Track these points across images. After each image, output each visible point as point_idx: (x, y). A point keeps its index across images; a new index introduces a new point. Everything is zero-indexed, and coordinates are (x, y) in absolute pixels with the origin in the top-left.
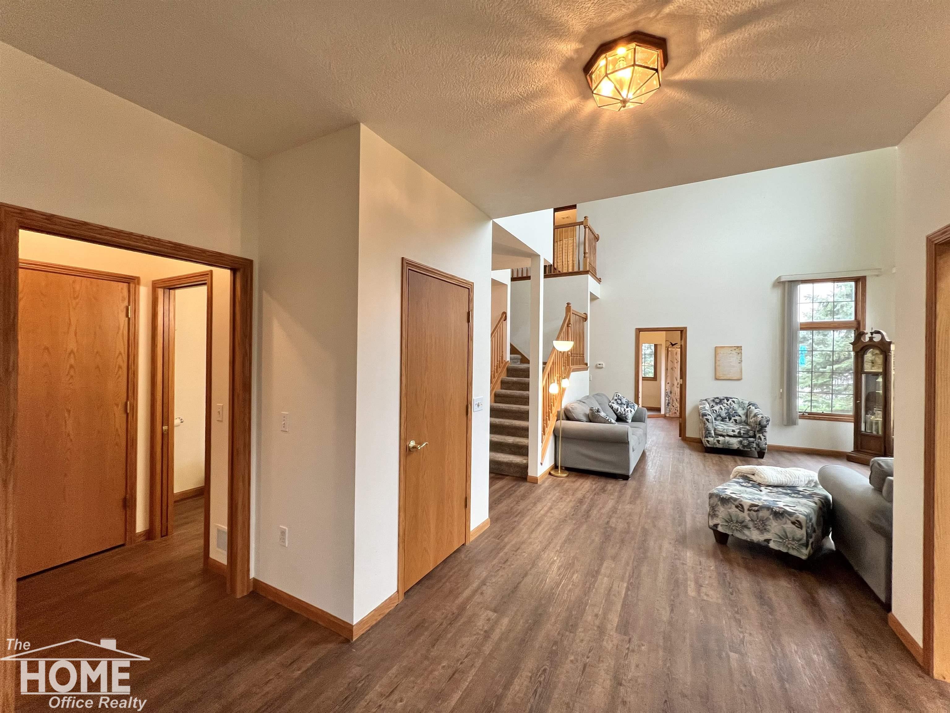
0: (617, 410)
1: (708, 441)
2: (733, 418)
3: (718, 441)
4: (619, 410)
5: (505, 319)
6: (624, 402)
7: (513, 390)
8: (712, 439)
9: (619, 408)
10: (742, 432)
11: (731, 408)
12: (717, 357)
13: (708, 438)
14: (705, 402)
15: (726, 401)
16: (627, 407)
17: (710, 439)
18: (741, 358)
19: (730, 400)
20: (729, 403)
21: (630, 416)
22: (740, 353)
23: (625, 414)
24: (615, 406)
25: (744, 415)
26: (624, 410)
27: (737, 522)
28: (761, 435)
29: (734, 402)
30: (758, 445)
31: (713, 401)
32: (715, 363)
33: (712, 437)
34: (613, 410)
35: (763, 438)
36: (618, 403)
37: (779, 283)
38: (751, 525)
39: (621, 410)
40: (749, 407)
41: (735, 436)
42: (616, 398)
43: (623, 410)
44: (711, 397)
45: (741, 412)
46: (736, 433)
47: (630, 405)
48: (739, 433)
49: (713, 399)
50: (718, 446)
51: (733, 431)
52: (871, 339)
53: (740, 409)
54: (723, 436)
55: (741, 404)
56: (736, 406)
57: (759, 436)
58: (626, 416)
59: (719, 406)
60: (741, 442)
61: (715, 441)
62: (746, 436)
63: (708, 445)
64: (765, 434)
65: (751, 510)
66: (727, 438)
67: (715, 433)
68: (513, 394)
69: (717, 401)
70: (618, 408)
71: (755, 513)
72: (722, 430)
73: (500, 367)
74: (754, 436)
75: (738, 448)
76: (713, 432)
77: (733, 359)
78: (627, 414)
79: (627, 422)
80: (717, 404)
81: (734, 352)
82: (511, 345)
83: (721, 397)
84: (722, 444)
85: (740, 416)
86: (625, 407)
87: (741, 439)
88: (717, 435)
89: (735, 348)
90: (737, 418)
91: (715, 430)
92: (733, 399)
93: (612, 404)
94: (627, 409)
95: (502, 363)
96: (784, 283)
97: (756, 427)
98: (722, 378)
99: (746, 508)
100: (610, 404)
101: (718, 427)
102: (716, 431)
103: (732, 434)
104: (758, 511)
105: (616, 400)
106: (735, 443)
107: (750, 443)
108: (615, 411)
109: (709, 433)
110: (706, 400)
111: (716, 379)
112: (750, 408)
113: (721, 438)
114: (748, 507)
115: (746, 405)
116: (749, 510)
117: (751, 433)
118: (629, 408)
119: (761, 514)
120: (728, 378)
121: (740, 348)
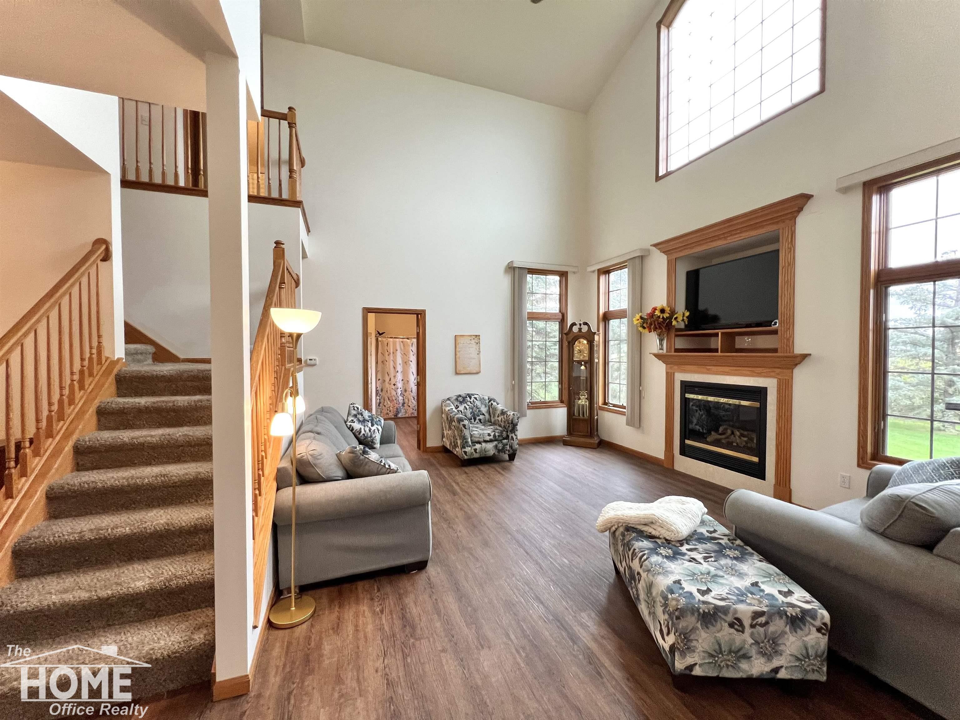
0: (360, 432)
1: (465, 452)
2: (478, 418)
3: (475, 450)
4: (363, 432)
5: (107, 257)
6: (367, 418)
7: (139, 427)
8: (470, 448)
9: (363, 427)
10: (497, 434)
11: (474, 406)
12: (457, 347)
13: (465, 448)
14: (448, 402)
15: (468, 398)
16: (372, 425)
17: (468, 449)
18: (479, 349)
19: (472, 397)
20: (472, 400)
21: (378, 437)
22: (478, 343)
23: (371, 436)
24: (357, 426)
25: (487, 412)
26: (370, 431)
27: (730, 652)
28: (513, 435)
29: (476, 398)
30: (511, 447)
31: (457, 399)
32: (456, 355)
33: (470, 446)
34: (353, 433)
35: (515, 437)
36: (359, 421)
37: (511, 269)
38: (753, 652)
39: (364, 429)
40: (490, 403)
41: (491, 441)
42: (354, 412)
43: (367, 429)
44: (453, 394)
45: (484, 410)
46: (492, 437)
47: (375, 420)
48: (495, 436)
49: (456, 397)
50: (476, 456)
51: (489, 435)
52: (580, 329)
53: (483, 406)
54: (479, 443)
55: (482, 400)
56: (478, 403)
57: (512, 437)
58: (373, 440)
59: (464, 405)
60: (496, 447)
61: (473, 451)
62: (501, 438)
63: (466, 457)
64: (517, 433)
65: (756, 624)
66: (484, 444)
67: (471, 440)
68: (141, 440)
69: (461, 399)
70: (361, 429)
71: (762, 630)
72: (478, 436)
73: (91, 374)
74: (507, 437)
75: (494, 454)
76: (469, 440)
77: (473, 350)
78: (374, 436)
79: (374, 448)
80: (461, 403)
81: (473, 342)
82: (127, 325)
83: (463, 393)
84: (480, 453)
85: (483, 414)
86: (370, 424)
87: (496, 443)
88: (474, 443)
89: (474, 337)
90: (481, 417)
91: (471, 436)
92: (476, 396)
93: (352, 424)
94: (373, 428)
95: (100, 362)
96: (514, 268)
97: (509, 426)
98: (462, 372)
99: (747, 623)
100: (349, 424)
101: (474, 432)
102: (473, 438)
103: (488, 438)
104: (767, 623)
105: (355, 416)
106: (490, 449)
107: (505, 445)
108: (357, 434)
109: (467, 442)
110: (448, 399)
111: (457, 373)
112: (492, 404)
113: (478, 446)
114: (750, 621)
115: (487, 401)
116: (752, 626)
117: (504, 434)
118: (376, 426)
119: (772, 628)
120: (468, 372)
121: (477, 336)
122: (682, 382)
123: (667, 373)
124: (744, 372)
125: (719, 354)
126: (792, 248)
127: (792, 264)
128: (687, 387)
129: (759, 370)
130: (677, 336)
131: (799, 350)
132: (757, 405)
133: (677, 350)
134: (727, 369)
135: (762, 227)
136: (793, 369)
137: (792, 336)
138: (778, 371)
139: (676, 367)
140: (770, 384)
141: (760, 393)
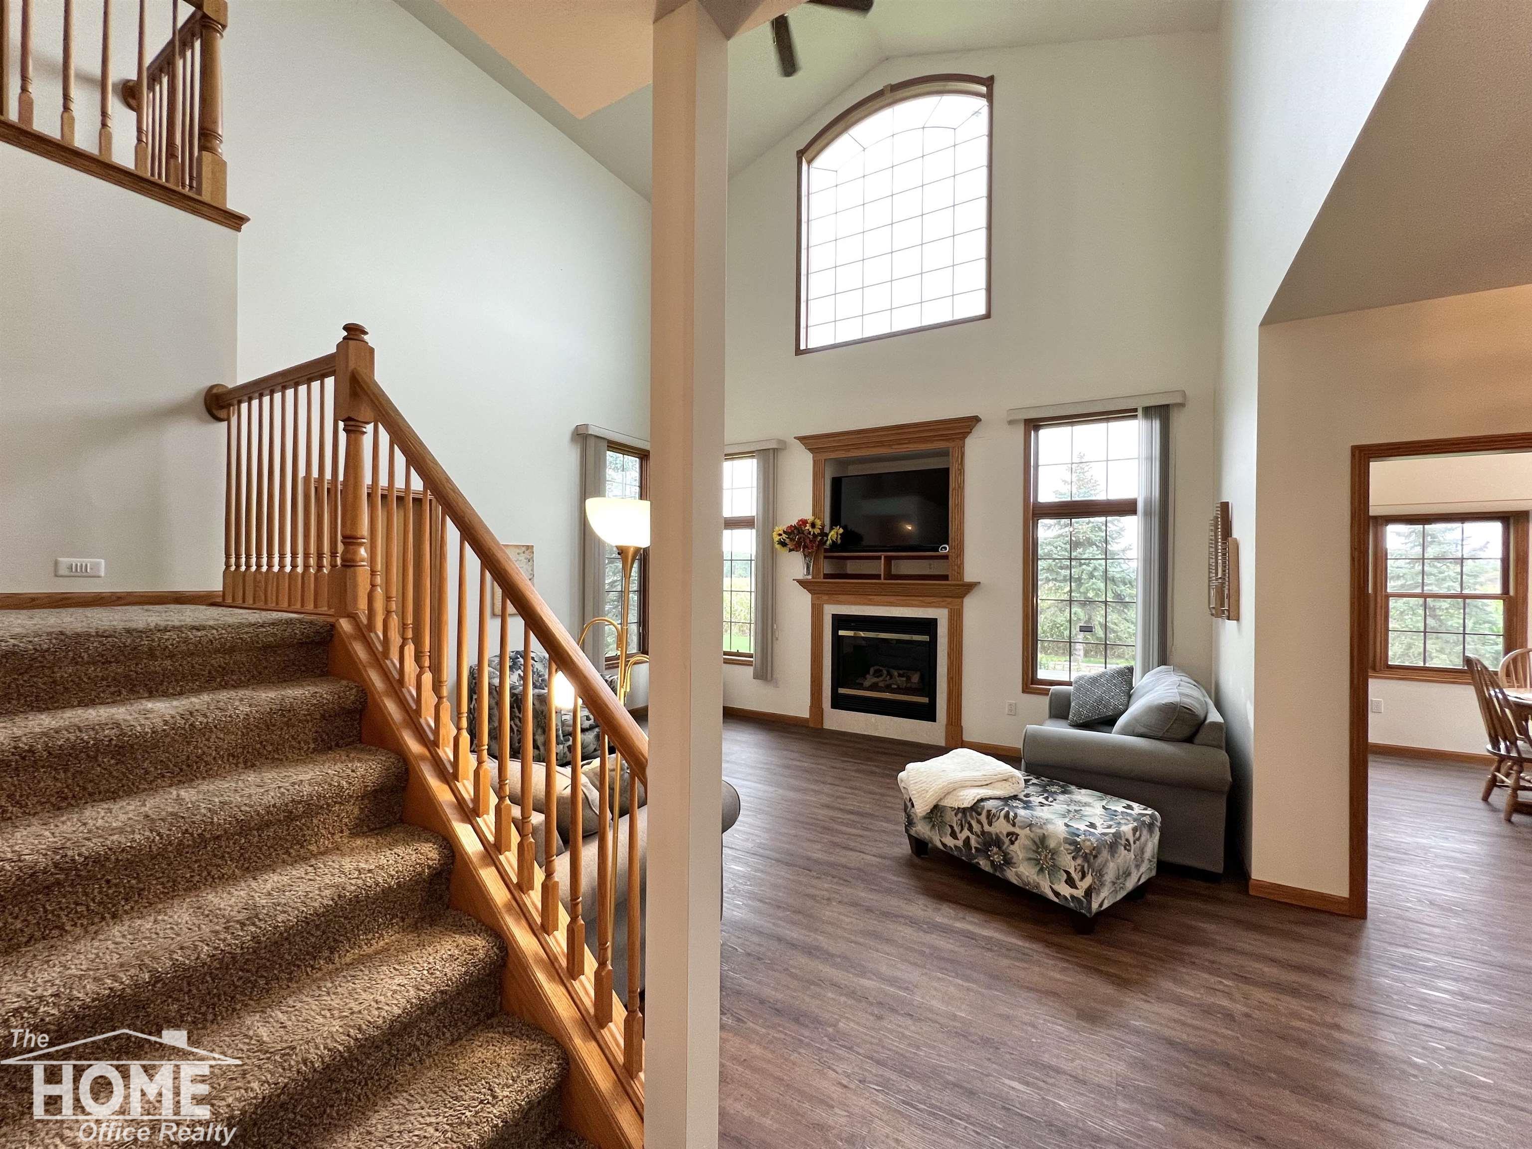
18: (532, 570)
22: (530, 560)
81: (522, 557)
89: (524, 549)
96: (582, 435)
104: (1140, 836)
119: (1142, 839)
121: (529, 548)
122: (835, 617)
123: (813, 605)
124: (914, 602)
125: (882, 581)
126: (961, 471)
127: (961, 487)
128: (840, 621)
129: (927, 599)
130: (825, 557)
131: (969, 578)
132: (926, 638)
133: (826, 576)
134: (892, 599)
135: (932, 441)
136: (963, 598)
137: (962, 563)
138: (949, 600)
139: (825, 597)
140: (941, 615)
141: (929, 625)
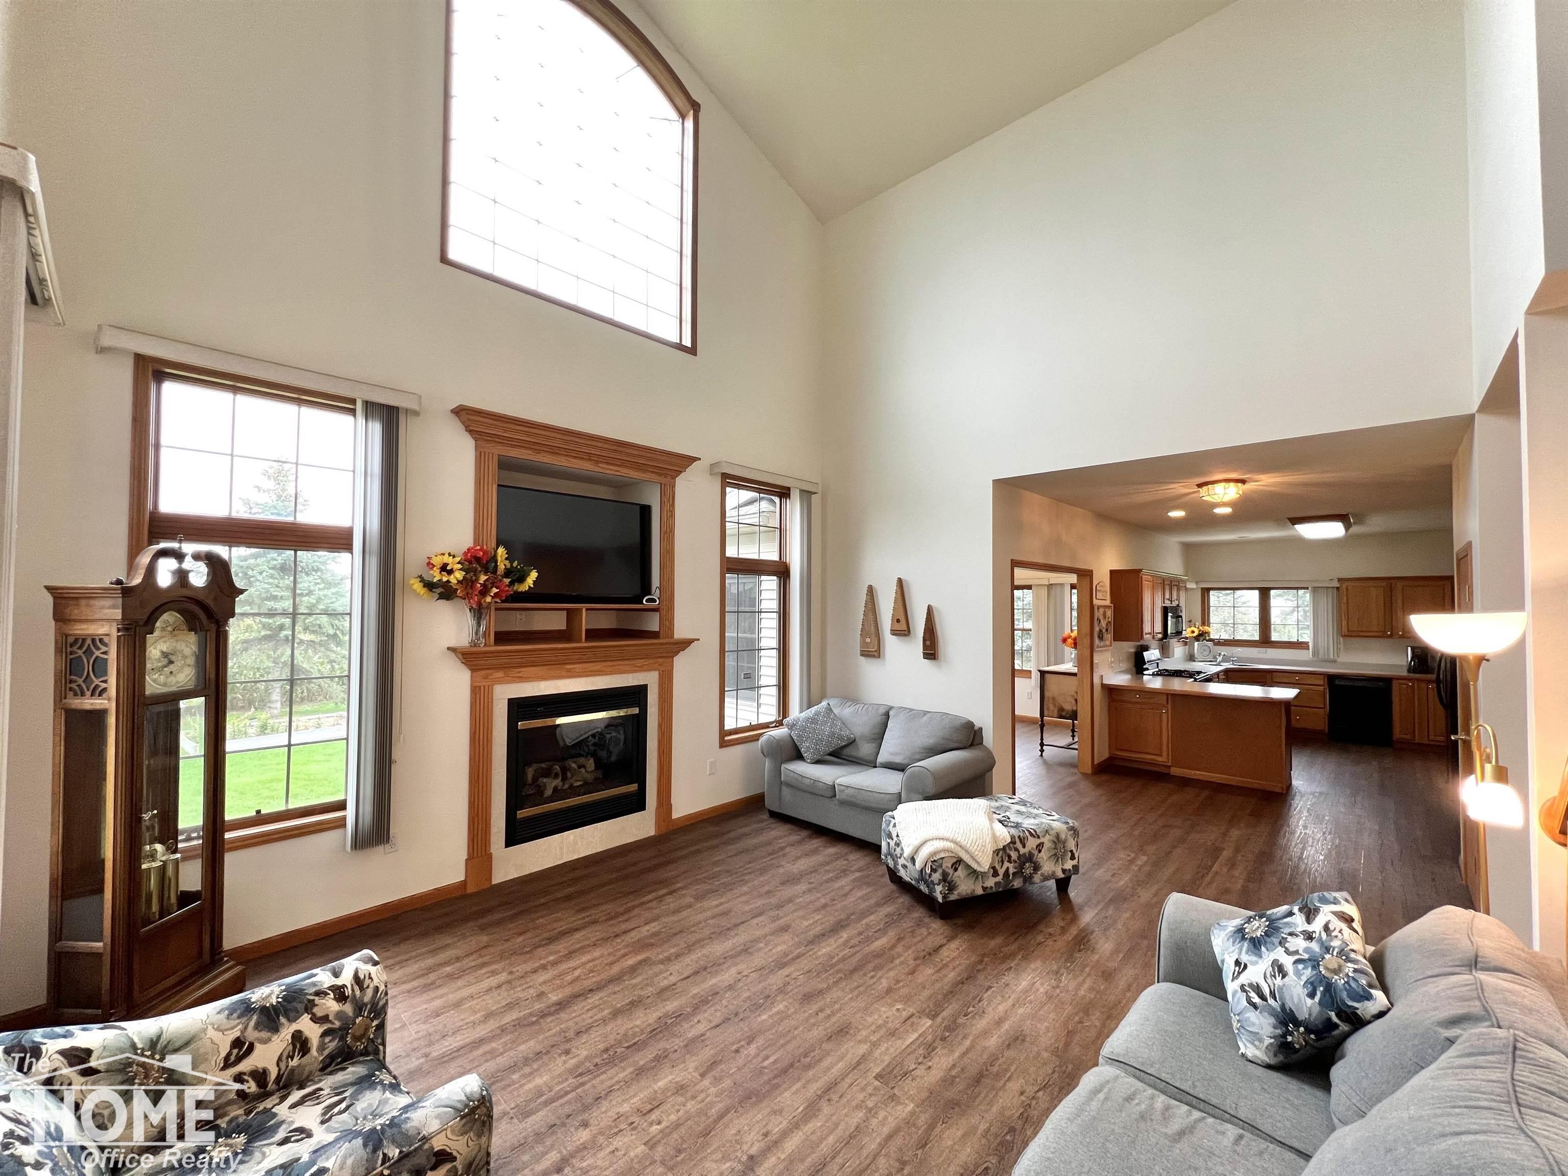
52: (182, 576)
122: (511, 702)
123: (474, 688)
126: (672, 513)
127: (672, 531)
128: (520, 708)
129: (639, 662)
130: (495, 610)
131: (681, 634)
132: (636, 711)
134: (598, 666)
136: (672, 657)
137: (673, 616)
138: (661, 660)
139: (497, 674)
140: (649, 679)
141: (637, 695)
